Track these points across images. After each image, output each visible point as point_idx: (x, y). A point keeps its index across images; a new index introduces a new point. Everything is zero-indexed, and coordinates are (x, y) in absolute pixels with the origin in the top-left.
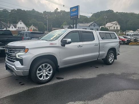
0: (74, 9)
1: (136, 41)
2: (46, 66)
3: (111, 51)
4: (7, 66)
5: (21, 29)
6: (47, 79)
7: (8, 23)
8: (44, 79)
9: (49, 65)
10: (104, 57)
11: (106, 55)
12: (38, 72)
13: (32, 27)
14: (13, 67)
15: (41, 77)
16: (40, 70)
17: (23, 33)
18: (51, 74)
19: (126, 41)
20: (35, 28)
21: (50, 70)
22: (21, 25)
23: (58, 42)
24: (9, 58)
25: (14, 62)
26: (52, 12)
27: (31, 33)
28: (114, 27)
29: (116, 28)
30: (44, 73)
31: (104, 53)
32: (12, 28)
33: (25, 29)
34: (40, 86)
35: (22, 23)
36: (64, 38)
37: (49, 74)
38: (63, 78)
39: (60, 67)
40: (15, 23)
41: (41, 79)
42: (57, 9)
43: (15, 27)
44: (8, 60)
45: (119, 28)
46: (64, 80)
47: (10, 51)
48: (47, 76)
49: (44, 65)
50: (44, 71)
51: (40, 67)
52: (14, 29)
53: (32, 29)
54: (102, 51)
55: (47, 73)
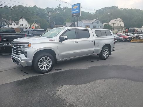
0: (76, 7)
1: (138, 38)
2: (46, 59)
3: (106, 47)
4: (13, 59)
5: (23, 26)
6: (47, 69)
7: (9, 20)
8: (44, 70)
9: (49, 58)
10: (99, 52)
11: (101, 50)
12: (39, 63)
13: (35, 25)
14: (19, 59)
15: (42, 67)
16: (41, 62)
17: (25, 31)
18: (50, 66)
19: (128, 38)
20: (37, 25)
21: (49, 62)
22: (23, 22)
23: (56, 39)
24: (15, 52)
25: (19, 55)
26: (55, 9)
27: (34, 30)
28: (118, 24)
29: (119, 25)
30: (45, 64)
31: (99, 48)
32: (14, 25)
33: (27, 26)
34: (41, 75)
35: (24, 20)
36: (62, 35)
37: (49, 65)
38: (61, 70)
39: (58, 60)
40: (17, 20)
41: (42, 69)
42: (60, 5)
43: (17, 24)
44: (14, 53)
45: (123, 25)
46: (62, 70)
47: (16, 45)
48: (47, 67)
49: (44, 57)
50: (45, 62)
51: (41, 59)
52: (16, 26)
53: (35, 26)
54: (97, 47)
55: (47, 64)
